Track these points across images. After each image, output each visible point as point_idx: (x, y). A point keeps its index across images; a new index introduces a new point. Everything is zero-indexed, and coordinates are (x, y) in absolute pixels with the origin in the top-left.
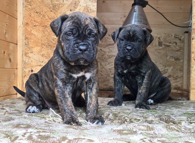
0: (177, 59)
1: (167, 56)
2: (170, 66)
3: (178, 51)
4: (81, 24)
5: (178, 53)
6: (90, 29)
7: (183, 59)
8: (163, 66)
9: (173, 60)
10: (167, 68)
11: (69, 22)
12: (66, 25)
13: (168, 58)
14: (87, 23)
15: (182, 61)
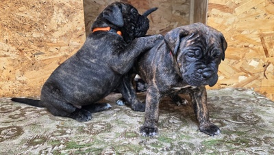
0: (183, 14)
1: (172, 10)
2: (176, 22)
3: (183, 4)
4: (205, 43)
5: (184, 6)
6: (216, 50)
7: (189, 13)
8: (169, 21)
9: (179, 14)
10: (172, 24)
11: (190, 40)
12: (186, 43)
13: (173, 12)
14: (213, 42)
15: (187, 15)
